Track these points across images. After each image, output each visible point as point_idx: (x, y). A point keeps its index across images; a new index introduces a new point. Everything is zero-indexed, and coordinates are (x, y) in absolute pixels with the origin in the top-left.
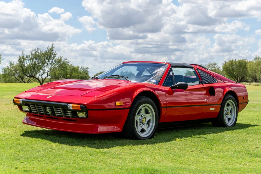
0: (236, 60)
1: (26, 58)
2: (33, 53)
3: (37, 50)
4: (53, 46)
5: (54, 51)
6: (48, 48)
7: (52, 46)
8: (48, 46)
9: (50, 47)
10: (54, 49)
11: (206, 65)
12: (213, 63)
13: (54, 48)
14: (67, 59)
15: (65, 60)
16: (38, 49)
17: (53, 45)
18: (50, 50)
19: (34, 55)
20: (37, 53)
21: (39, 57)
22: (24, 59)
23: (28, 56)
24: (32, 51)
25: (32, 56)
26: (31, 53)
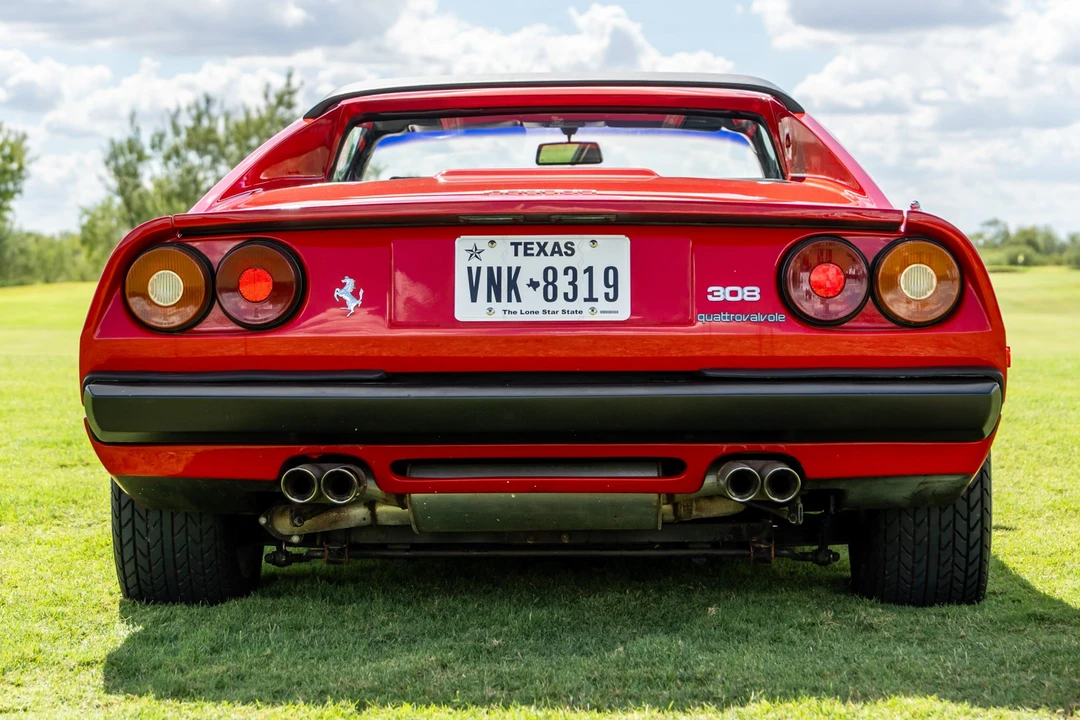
1: (148, 151)
2: (186, 121)
3: (203, 105)
6: (266, 96)
7: (289, 84)
8: (268, 85)
16: (208, 101)
18: (280, 101)
19: (192, 131)
20: (205, 123)
21: (216, 141)
22: (141, 158)
23: (158, 141)
24: (179, 112)
25: (177, 140)
26: (174, 125)
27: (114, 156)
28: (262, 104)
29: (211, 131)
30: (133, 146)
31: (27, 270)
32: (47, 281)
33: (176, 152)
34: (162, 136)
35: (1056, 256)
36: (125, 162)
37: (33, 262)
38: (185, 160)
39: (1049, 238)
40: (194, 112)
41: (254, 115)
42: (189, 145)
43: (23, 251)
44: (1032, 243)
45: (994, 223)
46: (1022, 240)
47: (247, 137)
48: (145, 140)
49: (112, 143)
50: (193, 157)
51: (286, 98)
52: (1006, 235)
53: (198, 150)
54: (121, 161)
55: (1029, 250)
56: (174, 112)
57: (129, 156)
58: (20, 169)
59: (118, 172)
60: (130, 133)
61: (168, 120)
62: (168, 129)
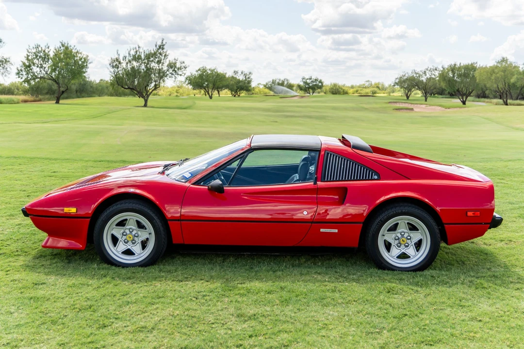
0: (460, 64)
1: (122, 61)
2: (133, 53)
3: (137, 49)
4: (164, 43)
5: (165, 50)
6: (156, 46)
7: (162, 43)
8: (157, 43)
9: (159, 43)
10: (165, 47)
11: (421, 71)
12: (432, 68)
13: (164, 45)
14: (184, 62)
15: (181, 63)
16: (139, 47)
17: (163, 40)
19: (134, 56)
20: (138, 53)
21: (141, 59)
22: (120, 63)
24: (131, 50)
25: (130, 58)
26: (129, 54)
27: (112, 62)
28: (155, 48)
29: (140, 55)
30: (117, 60)
31: (94, 93)
32: (99, 96)
33: (130, 61)
34: (125, 57)
35: (384, 91)
37: (95, 90)
38: (133, 64)
39: (383, 85)
40: (135, 50)
41: (153, 52)
42: (133, 60)
43: (91, 87)
44: (378, 87)
45: (368, 81)
46: (376, 86)
47: (150, 58)
48: (121, 59)
49: (112, 59)
50: (135, 63)
51: (162, 47)
52: (371, 84)
53: (135, 61)
54: (114, 64)
55: (376, 89)
56: (129, 50)
57: (116, 63)
58: (87, 65)
59: (113, 67)
60: (117, 56)
61: (127, 52)
62: (127, 55)
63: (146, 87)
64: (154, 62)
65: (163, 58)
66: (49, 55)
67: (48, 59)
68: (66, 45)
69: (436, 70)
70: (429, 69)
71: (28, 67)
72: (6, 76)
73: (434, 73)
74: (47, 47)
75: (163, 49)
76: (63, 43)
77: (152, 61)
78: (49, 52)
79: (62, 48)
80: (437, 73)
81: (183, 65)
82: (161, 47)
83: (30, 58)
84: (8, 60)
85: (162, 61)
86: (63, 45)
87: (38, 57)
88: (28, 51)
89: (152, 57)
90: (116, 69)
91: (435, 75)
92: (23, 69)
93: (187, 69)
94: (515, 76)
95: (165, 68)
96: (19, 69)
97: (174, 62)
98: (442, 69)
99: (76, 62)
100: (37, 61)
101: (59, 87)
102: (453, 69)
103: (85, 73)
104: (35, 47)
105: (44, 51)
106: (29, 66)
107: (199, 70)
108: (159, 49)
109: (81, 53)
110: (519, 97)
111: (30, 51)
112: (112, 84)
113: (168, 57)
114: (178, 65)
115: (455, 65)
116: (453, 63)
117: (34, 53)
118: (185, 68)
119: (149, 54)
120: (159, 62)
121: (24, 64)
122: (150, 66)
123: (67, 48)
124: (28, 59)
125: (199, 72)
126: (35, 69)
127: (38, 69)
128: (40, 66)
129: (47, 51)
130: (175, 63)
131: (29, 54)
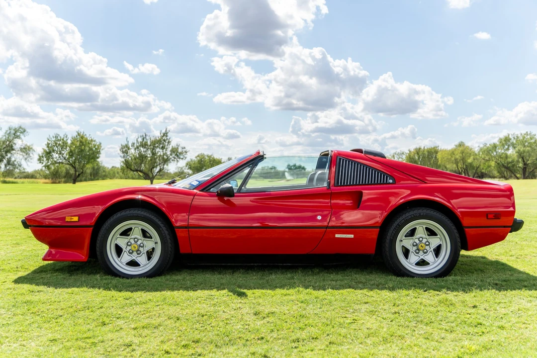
0: (424, 147)
1: (131, 147)
2: (140, 140)
3: (144, 136)
4: (168, 130)
5: (168, 138)
6: (161, 134)
7: (166, 131)
8: (161, 131)
9: (164, 131)
10: (168, 134)
12: (400, 152)
14: (185, 148)
15: (182, 148)
16: (146, 135)
17: (166, 129)
18: (164, 135)
19: (141, 142)
20: (145, 140)
21: (147, 145)
22: (129, 149)
23: (133, 144)
24: (138, 138)
25: (138, 145)
26: (137, 141)
27: (122, 148)
28: (160, 136)
29: (147, 142)
30: (127, 146)
31: (105, 176)
32: (111, 179)
33: (138, 147)
34: (134, 144)
36: (125, 149)
37: (107, 173)
38: (140, 150)
40: (142, 138)
41: (158, 139)
42: (140, 146)
43: (104, 171)
47: (155, 144)
48: (130, 145)
49: (122, 145)
50: (142, 149)
53: (143, 147)
54: (124, 150)
56: (137, 138)
57: (126, 148)
58: (99, 151)
59: (123, 152)
60: (126, 143)
61: (136, 139)
62: (136, 142)
63: (151, 169)
64: (159, 148)
65: (167, 144)
66: (67, 143)
67: (67, 146)
68: (82, 134)
69: (403, 154)
70: (397, 153)
71: (48, 154)
72: (28, 161)
73: (401, 156)
74: (65, 136)
75: (167, 136)
76: (79, 133)
77: (157, 147)
78: (67, 140)
79: (78, 137)
80: (404, 157)
81: (184, 150)
82: (165, 134)
83: (50, 145)
84: (31, 147)
85: (166, 147)
86: (79, 134)
87: (57, 145)
88: (48, 140)
89: (157, 143)
90: (126, 154)
91: (402, 158)
92: (44, 155)
93: (188, 153)
94: (472, 157)
95: (169, 153)
96: (41, 155)
97: (176, 147)
98: (408, 152)
99: (91, 149)
100: (56, 148)
101: (76, 171)
102: (418, 151)
103: (98, 158)
104: (54, 136)
105: (63, 140)
106: (50, 153)
107: (198, 156)
108: (163, 136)
109: (95, 141)
110: (476, 176)
111: (50, 139)
112: (122, 169)
113: (171, 143)
114: (180, 150)
115: (420, 149)
116: (418, 147)
117: (54, 141)
118: (186, 152)
119: (155, 141)
120: (163, 148)
121: (45, 151)
122: (155, 151)
123: (82, 137)
124: (48, 147)
125: (198, 158)
126: (55, 155)
127: (57, 155)
128: (59, 152)
129: (65, 139)
130: (178, 148)
131: (49, 142)
